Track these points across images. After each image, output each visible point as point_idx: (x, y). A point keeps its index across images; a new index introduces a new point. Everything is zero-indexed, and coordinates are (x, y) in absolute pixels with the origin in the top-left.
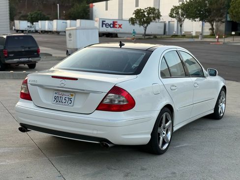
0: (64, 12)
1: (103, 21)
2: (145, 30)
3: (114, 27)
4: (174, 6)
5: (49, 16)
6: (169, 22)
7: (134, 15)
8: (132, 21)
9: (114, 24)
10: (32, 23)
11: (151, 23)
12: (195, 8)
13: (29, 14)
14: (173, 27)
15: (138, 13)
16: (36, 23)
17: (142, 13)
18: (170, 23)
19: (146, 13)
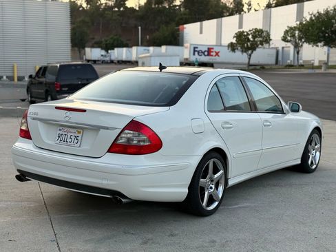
0: (148, 37)
1: (195, 48)
2: (249, 59)
3: (209, 55)
4: (288, 27)
5: (128, 42)
6: (283, 48)
7: (235, 39)
8: (232, 47)
9: (209, 51)
10: (107, 51)
11: (257, 49)
12: (317, 29)
13: (103, 40)
14: (289, 55)
15: (240, 37)
16: (112, 51)
17: (245, 35)
18: (285, 49)
19: (250, 37)
